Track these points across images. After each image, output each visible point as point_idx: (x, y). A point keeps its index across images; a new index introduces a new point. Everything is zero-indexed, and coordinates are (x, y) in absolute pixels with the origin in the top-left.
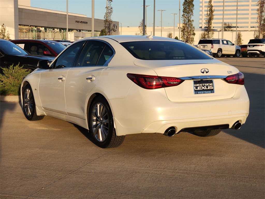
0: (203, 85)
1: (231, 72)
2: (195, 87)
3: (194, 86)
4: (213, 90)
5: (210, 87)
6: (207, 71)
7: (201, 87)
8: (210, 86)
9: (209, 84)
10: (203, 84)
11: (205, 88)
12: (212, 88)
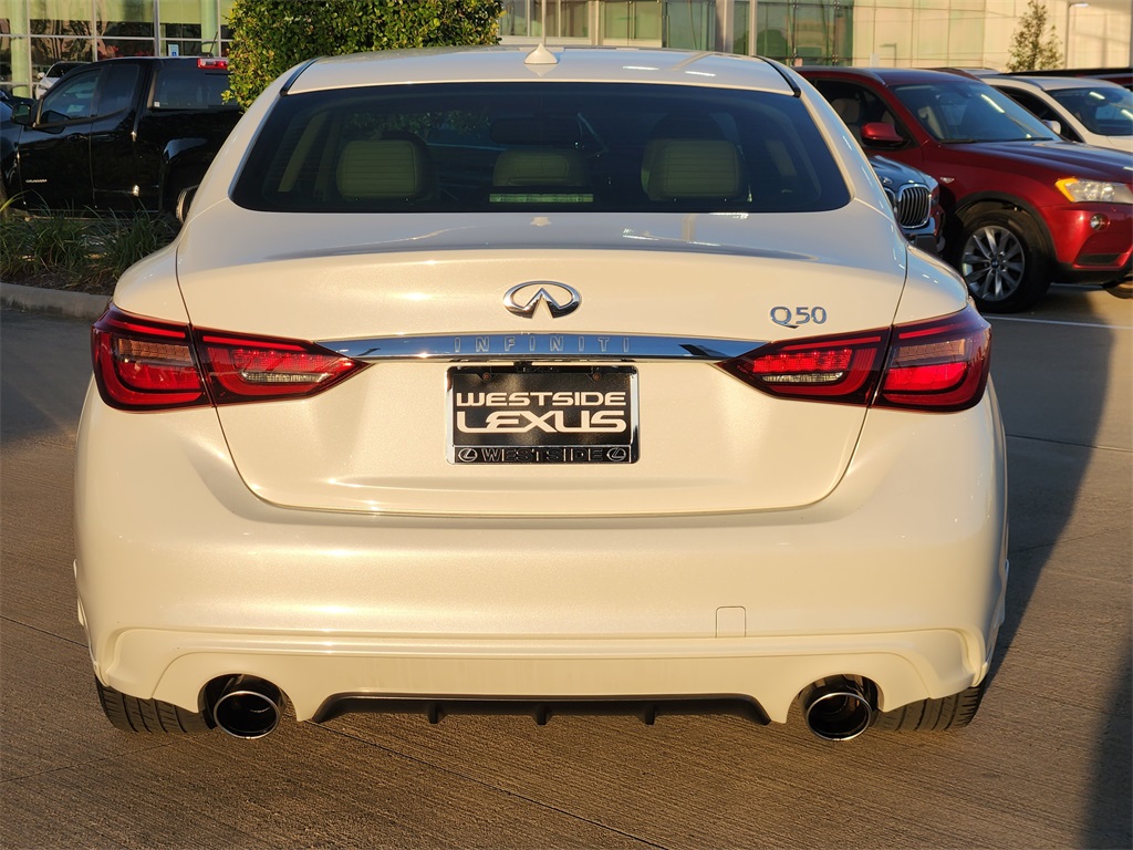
0: (534, 400)
1: (807, 315)
2: (461, 415)
3: (461, 409)
4: (623, 437)
5: (597, 418)
6: (562, 299)
7: (521, 418)
8: (603, 407)
9: (589, 399)
10: (541, 396)
11: (551, 421)
12: (621, 426)
